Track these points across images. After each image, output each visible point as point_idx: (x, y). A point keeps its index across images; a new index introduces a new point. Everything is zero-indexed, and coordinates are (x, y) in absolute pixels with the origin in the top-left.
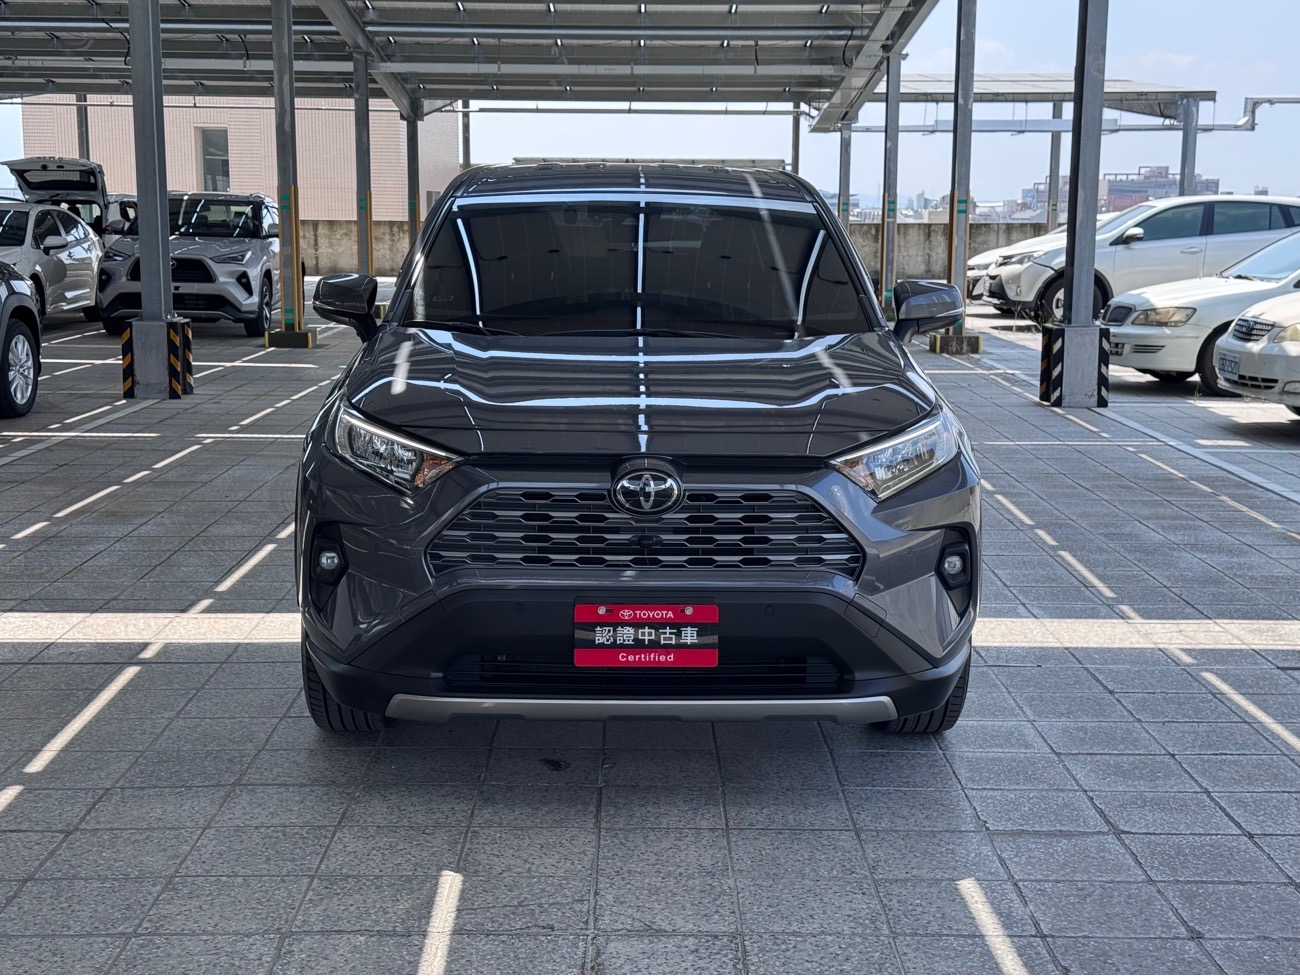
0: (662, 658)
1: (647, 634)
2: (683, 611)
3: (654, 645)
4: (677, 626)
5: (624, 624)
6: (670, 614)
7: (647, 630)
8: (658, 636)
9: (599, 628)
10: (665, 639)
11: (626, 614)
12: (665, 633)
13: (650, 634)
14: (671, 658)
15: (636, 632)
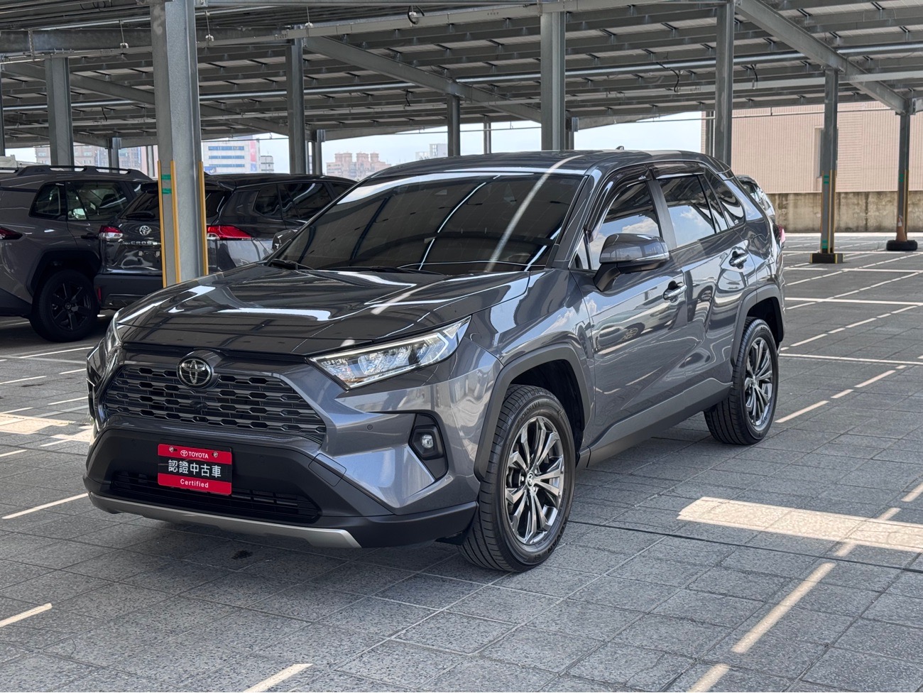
0: (203, 485)
1: (195, 468)
2: (213, 454)
3: (198, 476)
4: (211, 463)
5: (183, 459)
6: (207, 456)
7: (194, 465)
8: (200, 469)
9: (170, 461)
10: (205, 472)
11: (184, 453)
12: (204, 468)
13: (196, 468)
14: (207, 485)
15: (189, 468)
